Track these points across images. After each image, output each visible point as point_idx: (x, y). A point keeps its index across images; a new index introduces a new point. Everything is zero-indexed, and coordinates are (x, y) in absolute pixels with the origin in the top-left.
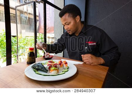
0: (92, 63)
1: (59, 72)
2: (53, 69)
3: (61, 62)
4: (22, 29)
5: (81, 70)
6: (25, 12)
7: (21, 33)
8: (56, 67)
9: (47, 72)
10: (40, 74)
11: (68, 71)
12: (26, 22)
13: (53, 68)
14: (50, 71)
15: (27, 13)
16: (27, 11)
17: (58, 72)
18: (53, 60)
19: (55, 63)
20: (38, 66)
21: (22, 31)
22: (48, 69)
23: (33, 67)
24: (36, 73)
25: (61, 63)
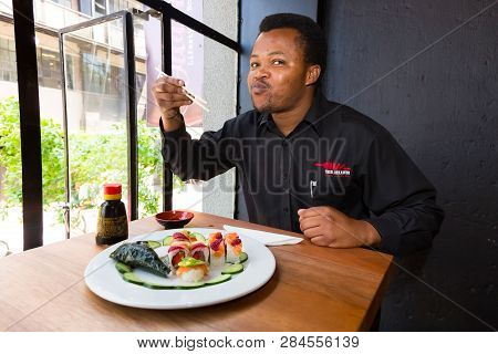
0: (334, 241)
1: (210, 273)
2: (188, 263)
3: (219, 237)
4: (89, 111)
5: (291, 265)
6: (99, 47)
7: (85, 125)
8: (198, 255)
9: (165, 277)
10: (141, 284)
11: (242, 271)
12: (101, 83)
13: (186, 262)
14: (178, 272)
15: (106, 50)
16: (107, 41)
17: (205, 275)
18: (192, 230)
19: (199, 241)
20: (135, 253)
21: (87, 118)
22: (170, 265)
23: (118, 258)
24: (124, 279)
25: (217, 243)
